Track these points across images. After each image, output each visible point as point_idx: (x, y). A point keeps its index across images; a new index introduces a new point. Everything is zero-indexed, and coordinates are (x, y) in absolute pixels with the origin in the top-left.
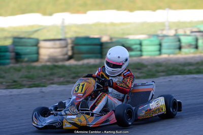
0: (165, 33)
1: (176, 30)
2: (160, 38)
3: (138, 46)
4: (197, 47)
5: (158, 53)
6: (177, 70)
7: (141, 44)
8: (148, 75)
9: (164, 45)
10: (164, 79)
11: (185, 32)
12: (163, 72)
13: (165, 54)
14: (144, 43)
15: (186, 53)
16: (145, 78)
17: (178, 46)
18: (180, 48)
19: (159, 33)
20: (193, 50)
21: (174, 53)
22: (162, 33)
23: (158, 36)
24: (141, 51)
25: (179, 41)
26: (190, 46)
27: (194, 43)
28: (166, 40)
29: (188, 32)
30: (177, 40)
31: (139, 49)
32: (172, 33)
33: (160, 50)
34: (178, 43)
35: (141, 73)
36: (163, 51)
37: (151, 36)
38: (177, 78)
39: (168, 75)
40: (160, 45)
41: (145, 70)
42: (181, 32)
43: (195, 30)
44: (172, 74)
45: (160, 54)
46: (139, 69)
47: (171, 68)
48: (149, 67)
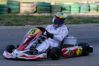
0: (82, 2)
1: (88, 1)
2: (80, 5)
3: (69, 8)
4: (98, 10)
5: (79, 12)
6: (89, 21)
7: (70, 7)
8: (75, 22)
9: (82, 8)
10: (83, 25)
11: (92, 2)
12: (82, 21)
13: (82, 13)
14: (72, 7)
15: (92, 13)
16: (74, 24)
17: (88, 9)
18: (89, 10)
19: (79, 2)
20: (96, 12)
21: (86, 13)
22: (80, 2)
23: (79, 3)
24: (70, 10)
25: (89, 6)
26: (94, 9)
27: (96, 8)
28: (83, 5)
29: (94, 3)
30: (88, 6)
31: (69, 9)
32: (86, 2)
33: (80, 11)
34: (89, 8)
35: (71, 21)
36: (81, 11)
37: (75, 3)
38: (90, 25)
39: (85, 23)
40: (80, 8)
41: (73, 20)
42: (90, 2)
43: (97, 1)
44: (87, 23)
45: (80, 13)
46: (70, 19)
47: (86, 20)
48: (75, 19)
